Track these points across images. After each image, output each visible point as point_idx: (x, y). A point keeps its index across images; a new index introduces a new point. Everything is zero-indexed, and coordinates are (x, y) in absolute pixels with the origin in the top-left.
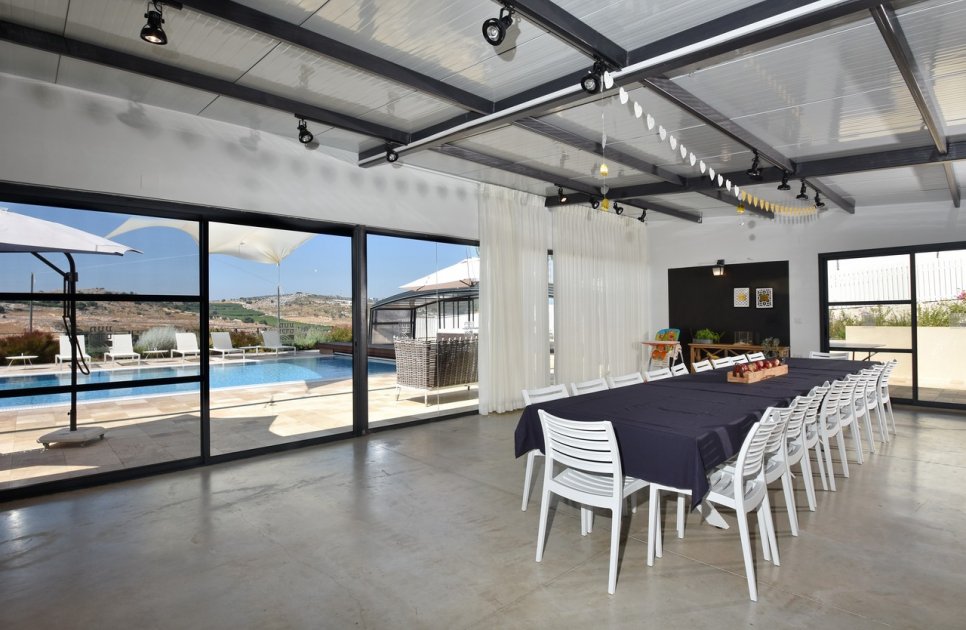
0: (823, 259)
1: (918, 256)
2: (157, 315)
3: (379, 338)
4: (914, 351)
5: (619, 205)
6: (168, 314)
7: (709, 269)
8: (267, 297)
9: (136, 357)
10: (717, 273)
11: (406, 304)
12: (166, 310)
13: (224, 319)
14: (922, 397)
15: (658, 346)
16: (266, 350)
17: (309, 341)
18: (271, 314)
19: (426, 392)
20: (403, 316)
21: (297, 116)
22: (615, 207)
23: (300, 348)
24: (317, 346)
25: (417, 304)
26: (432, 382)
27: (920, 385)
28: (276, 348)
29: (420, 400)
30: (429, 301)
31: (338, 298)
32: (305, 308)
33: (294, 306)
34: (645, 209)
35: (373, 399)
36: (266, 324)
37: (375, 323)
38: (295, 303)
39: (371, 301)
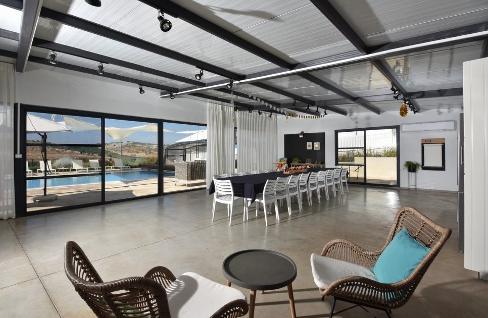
0: (337, 132)
1: (367, 131)
2: (52, 152)
3: (168, 162)
4: (365, 165)
5: (261, 111)
6: (59, 151)
7: (298, 135)
8: (112, 143)
9: (54, 171)
10: (301, 137)
11: (182, 147)
12: (57, 149)
13: (89, 154)
14: (367, 182)
15: (279, 164)
16: (115, 168)
17: (136, 163)
18: (114, 152)
19: (186, 182)
20: (181, 152)
21: (139, 85)
22: (259, 112)
23: (132, 167)
24: (140, 166)
25: (187, 147)
26: (189, 177)
27: (367, 178)
28: (121, 167)
29: (185, 185)
30: (192, 146)
31: (149, 144)
32: (132, 149)
33: (126, 148)
34: (272, 112)
35: (165, 186)
36: (111, 156)
37: (167, 156)
38: (127, 146)
39: (165, 145)
